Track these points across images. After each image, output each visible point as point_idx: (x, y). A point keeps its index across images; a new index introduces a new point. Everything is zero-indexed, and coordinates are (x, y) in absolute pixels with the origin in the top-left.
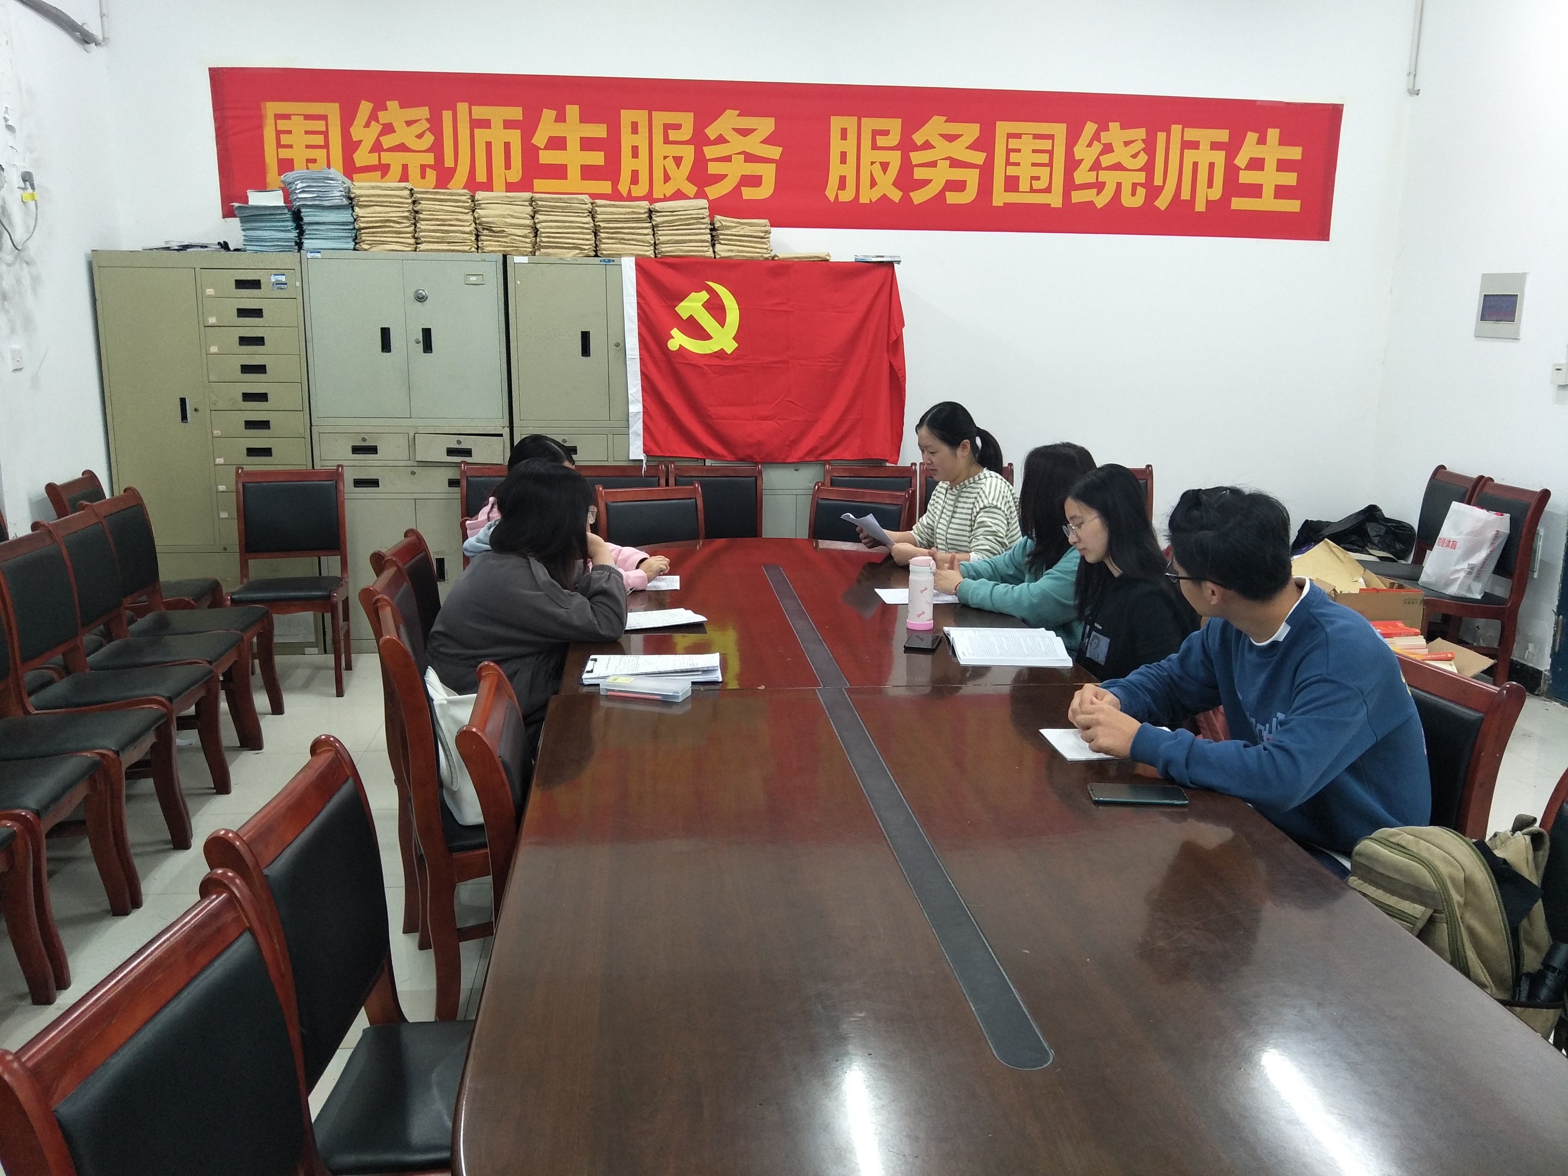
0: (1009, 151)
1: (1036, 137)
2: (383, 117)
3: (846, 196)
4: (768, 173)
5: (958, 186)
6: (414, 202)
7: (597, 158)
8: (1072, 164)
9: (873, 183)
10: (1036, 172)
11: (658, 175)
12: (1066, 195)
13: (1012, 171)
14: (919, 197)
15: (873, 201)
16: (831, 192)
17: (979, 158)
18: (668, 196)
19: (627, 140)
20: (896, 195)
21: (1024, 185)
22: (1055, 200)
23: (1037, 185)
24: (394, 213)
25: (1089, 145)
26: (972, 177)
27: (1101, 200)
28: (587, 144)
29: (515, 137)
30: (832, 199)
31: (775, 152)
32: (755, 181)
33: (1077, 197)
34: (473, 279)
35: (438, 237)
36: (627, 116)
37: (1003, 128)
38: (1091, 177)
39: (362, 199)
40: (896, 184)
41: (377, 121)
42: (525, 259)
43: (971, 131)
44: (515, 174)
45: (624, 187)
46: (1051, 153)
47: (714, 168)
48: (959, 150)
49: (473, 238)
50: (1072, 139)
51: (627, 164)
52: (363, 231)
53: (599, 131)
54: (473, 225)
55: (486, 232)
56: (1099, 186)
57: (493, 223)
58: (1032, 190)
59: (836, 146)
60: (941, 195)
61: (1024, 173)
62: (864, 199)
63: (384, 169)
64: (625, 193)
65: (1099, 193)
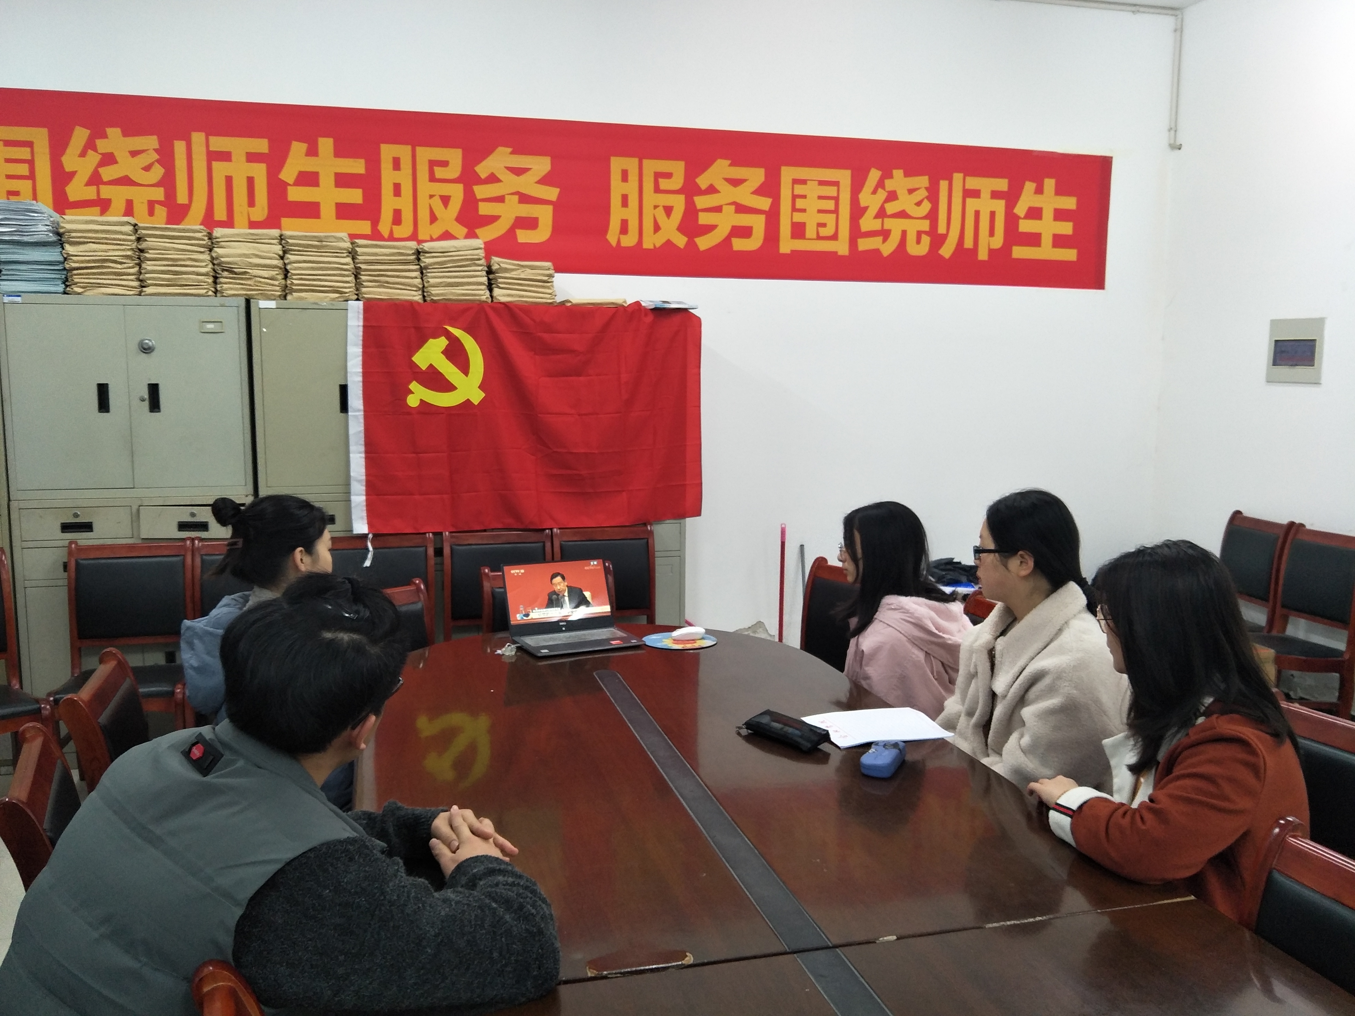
0: (795, 197)
1: (822, 183)
2: (103, 146)
3: (629, 241)
4: (545, 215)
5: (745, 232)
6: (139, 240)
7: (355, 196)
8: (857, 211)
9: (657, 228)
10: (823, 218)
11: (424, 215)
12: (853, 242)
13: (798, 217)
14: (704, 243)
15: (658, 245)
16: (612, 237)
17: (764, 203)
18: (434, 237)
19: (388, 177)
20: (681, 241)
21: (810, 231)
22: (842, 247)
23: (824, 232)
24: (115, 252)
25: (874, 192)
26: (758, 223)
27: (887, 249)
28: (343, 181)
29: (259, 171)
30: (613, 242)
31: (552, 193)
32: (531, 223)
33: (864, 244)
34: (210, 326)
35: (168, 280)
36: (388, 151)
37: (788, 174)
38: (876, 225)
39: (73, 234)
40: (681, 229)
41: (95, 150)
42: (272, 304)
43: (756, 176)
44: (260, 211)
45: (385, 227)
46: (836, 199)
47: (485, 209)
48: (744, 195)
49: (210, 280)
50: (857, 186)
51: (388, 203)
52: (75, 272)
53: (357, 166)
54: (211, 266)
55: (225, 274)
56: (885, 234)
57: (236, 264)
58: (819, 238)
59: (617, 188)
60: (727, 241)
61: (811, 220)
62: (648, 244)
63: (104, 205)
64: (386, 234)
65: (885, 240)
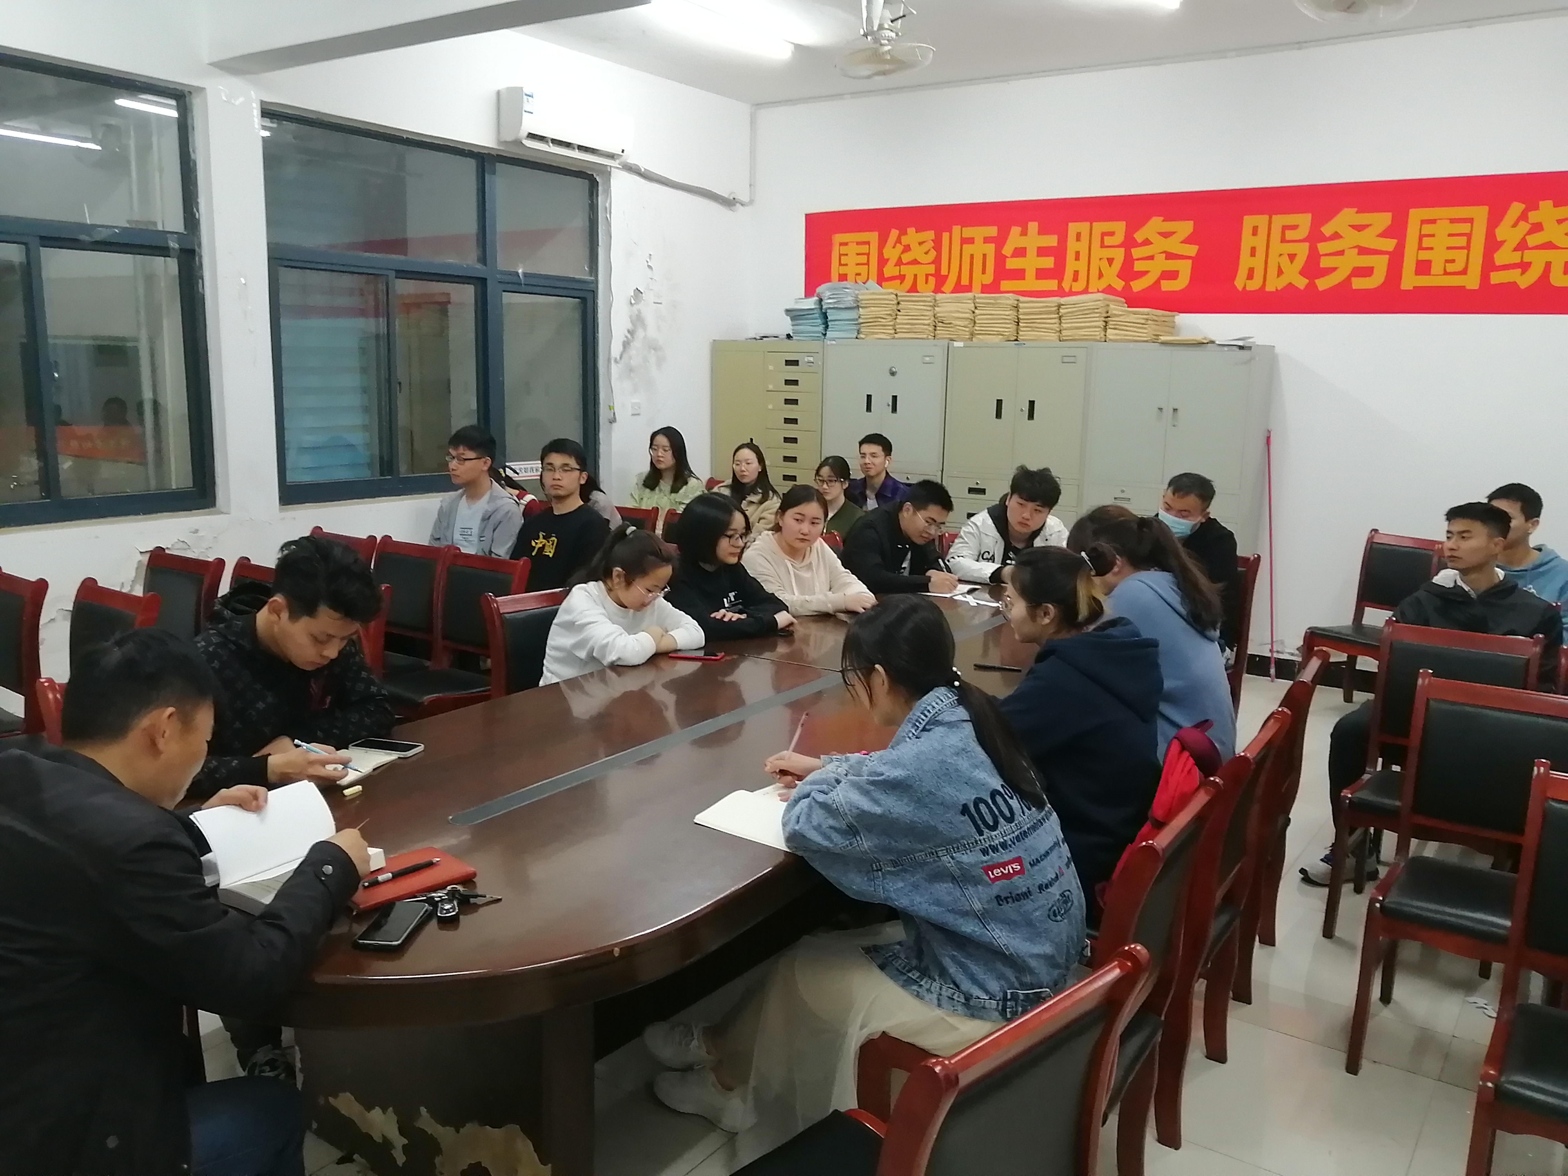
0: (1421, 237)
1: (1453, 221)
2: (905, 240)
3: (1254, 285)
4: (1185, 268)
5: (1367, 272)
6: (898, 303)
7: (1048, 262)
8: (1492, 245)
9: (1280, 272)
10: (1451, 254)
11: (1094, 273)
12: (1485, 277)
13: (1424, 256)
14: (1323, 284)
15: (1279, 288)
16: (1240, 282)
17: (1389, 244)
18: (1100, 290)
19: (1072, 246)
20: (1301, 283)
21: (1437, 268)
22: (1472, 281)
23: (1450, 268)
24: (882, 312)
25: (1515, 225)
26: (1380, 264)
27: (1525, 281)
28: (1042, 252)
29: (990, 250)
30: (1240, 287)
31: (1192, 250)
32: (1172, 275)
33: (1496, 278)
34: (927, 359)
35: (908, 329)
36: (1073, 228)
37: (1416, 215)
38: (1516, 258)
39: (863, 302)
40: (1303, 273)
41: (901, 243)
42: (961, 344)
43: (1382, 220)
44: (988, 278)
45: (1066, 286)
46: (1469, 236)
47: (1138, 266)
48: (1369, 239)
49: (931, 328)
50: (1494, 221)
51: (1071, 266)
52: (862, 325)
53: (1051, 241)
54: (933, 318)
55: (940, 324)
56: (1524, 267)
57: (946, 317)
58: (1446, 273)
59: (1247, 241)
61: (1437, 258)
62: (1270, 287)
63: (902, 278)
64: (1067, 290)
65: (1523, 273)
